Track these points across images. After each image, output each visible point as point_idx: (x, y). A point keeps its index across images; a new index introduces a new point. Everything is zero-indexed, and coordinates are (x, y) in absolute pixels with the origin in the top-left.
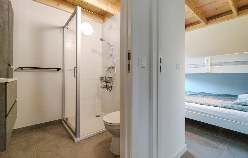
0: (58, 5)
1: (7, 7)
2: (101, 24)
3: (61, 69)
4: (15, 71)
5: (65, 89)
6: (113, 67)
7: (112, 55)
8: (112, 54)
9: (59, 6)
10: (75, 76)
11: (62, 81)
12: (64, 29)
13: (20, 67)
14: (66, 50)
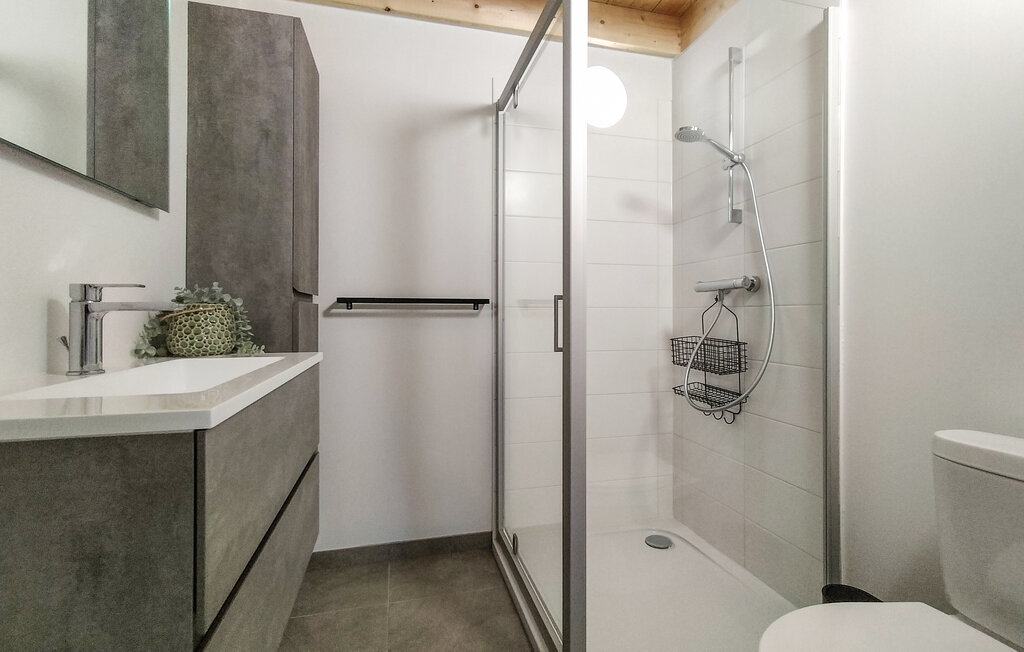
0: (477, 6)
1: (290, 49)
2: (669, 61)
3: (487, 301)
4: (327, 314)
5: (506, 395)
6: (753, 285)
7: (744, 214)
8: (741, 207)
9: (480, 10)
10: (560, 345)
11: (494, 358)
12: (500, 113)
13: (340, 300)
14: (507, 213)
